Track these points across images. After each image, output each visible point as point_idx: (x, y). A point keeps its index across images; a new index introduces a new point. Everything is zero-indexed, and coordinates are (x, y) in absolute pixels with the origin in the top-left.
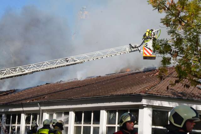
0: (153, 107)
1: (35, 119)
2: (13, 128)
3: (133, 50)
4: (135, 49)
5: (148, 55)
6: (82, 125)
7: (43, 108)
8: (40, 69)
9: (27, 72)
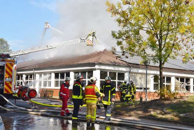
0: (100, 69)
1: (31, 77)
2: (18, 82)
3: (82, 41)
4: (83, 41)
5: (90, 44)
6: (59, 80)
7: (36, 71)
8: (33, 51)
9: (26, 53)
